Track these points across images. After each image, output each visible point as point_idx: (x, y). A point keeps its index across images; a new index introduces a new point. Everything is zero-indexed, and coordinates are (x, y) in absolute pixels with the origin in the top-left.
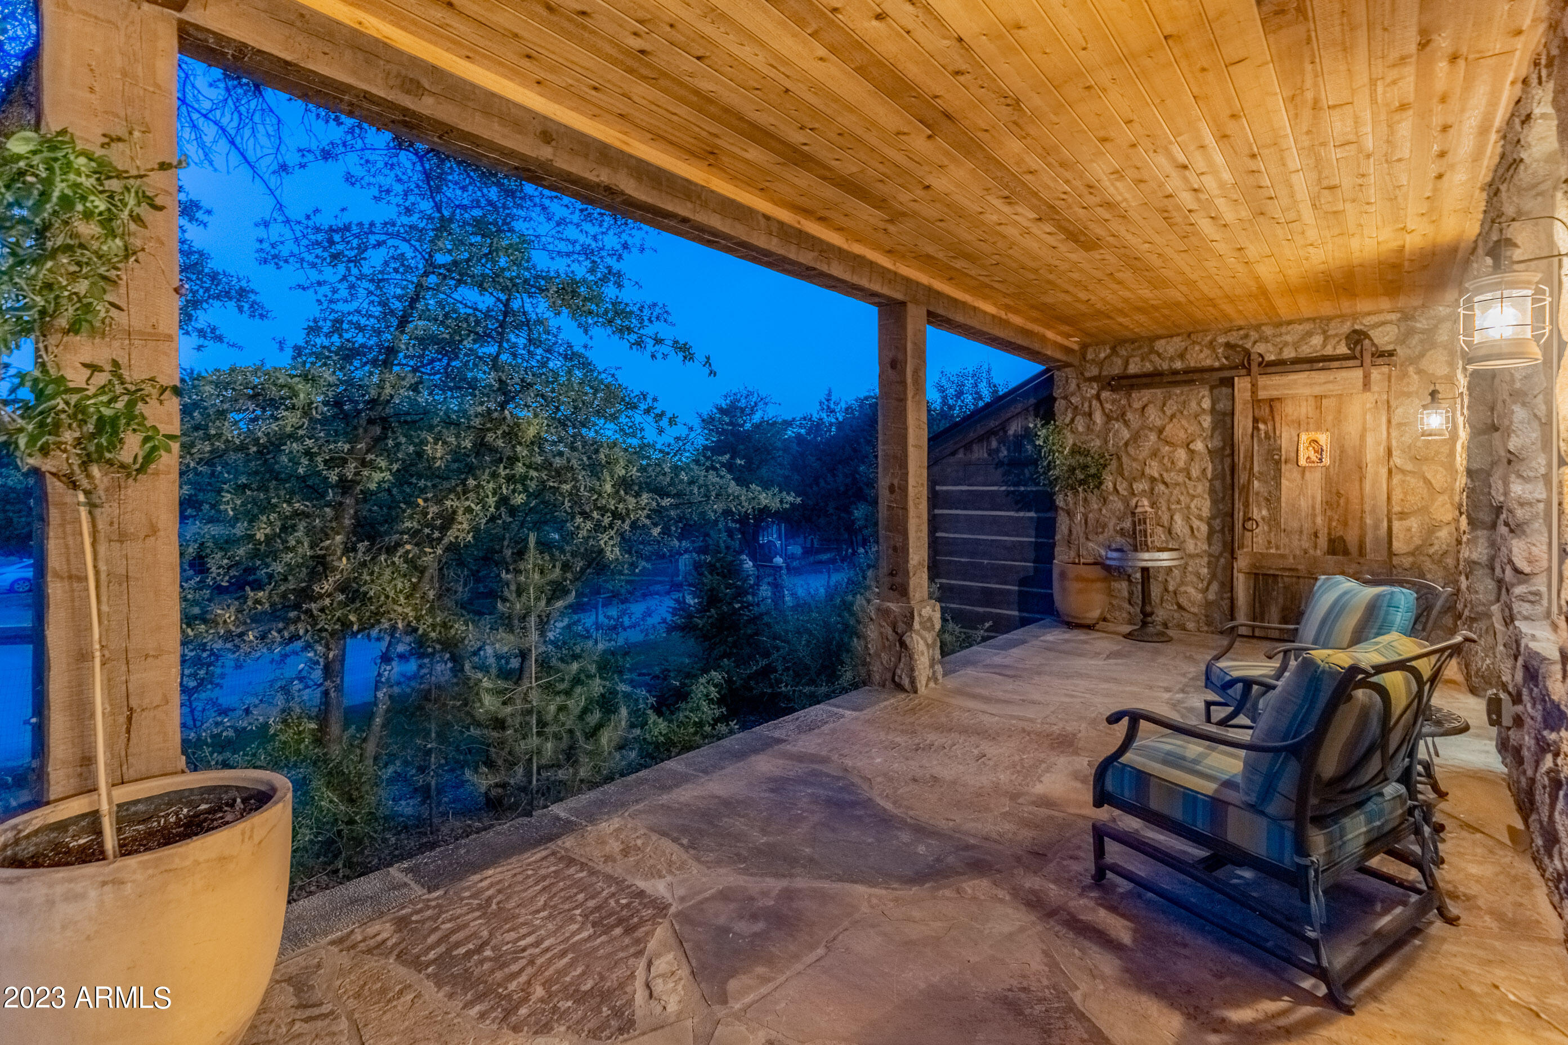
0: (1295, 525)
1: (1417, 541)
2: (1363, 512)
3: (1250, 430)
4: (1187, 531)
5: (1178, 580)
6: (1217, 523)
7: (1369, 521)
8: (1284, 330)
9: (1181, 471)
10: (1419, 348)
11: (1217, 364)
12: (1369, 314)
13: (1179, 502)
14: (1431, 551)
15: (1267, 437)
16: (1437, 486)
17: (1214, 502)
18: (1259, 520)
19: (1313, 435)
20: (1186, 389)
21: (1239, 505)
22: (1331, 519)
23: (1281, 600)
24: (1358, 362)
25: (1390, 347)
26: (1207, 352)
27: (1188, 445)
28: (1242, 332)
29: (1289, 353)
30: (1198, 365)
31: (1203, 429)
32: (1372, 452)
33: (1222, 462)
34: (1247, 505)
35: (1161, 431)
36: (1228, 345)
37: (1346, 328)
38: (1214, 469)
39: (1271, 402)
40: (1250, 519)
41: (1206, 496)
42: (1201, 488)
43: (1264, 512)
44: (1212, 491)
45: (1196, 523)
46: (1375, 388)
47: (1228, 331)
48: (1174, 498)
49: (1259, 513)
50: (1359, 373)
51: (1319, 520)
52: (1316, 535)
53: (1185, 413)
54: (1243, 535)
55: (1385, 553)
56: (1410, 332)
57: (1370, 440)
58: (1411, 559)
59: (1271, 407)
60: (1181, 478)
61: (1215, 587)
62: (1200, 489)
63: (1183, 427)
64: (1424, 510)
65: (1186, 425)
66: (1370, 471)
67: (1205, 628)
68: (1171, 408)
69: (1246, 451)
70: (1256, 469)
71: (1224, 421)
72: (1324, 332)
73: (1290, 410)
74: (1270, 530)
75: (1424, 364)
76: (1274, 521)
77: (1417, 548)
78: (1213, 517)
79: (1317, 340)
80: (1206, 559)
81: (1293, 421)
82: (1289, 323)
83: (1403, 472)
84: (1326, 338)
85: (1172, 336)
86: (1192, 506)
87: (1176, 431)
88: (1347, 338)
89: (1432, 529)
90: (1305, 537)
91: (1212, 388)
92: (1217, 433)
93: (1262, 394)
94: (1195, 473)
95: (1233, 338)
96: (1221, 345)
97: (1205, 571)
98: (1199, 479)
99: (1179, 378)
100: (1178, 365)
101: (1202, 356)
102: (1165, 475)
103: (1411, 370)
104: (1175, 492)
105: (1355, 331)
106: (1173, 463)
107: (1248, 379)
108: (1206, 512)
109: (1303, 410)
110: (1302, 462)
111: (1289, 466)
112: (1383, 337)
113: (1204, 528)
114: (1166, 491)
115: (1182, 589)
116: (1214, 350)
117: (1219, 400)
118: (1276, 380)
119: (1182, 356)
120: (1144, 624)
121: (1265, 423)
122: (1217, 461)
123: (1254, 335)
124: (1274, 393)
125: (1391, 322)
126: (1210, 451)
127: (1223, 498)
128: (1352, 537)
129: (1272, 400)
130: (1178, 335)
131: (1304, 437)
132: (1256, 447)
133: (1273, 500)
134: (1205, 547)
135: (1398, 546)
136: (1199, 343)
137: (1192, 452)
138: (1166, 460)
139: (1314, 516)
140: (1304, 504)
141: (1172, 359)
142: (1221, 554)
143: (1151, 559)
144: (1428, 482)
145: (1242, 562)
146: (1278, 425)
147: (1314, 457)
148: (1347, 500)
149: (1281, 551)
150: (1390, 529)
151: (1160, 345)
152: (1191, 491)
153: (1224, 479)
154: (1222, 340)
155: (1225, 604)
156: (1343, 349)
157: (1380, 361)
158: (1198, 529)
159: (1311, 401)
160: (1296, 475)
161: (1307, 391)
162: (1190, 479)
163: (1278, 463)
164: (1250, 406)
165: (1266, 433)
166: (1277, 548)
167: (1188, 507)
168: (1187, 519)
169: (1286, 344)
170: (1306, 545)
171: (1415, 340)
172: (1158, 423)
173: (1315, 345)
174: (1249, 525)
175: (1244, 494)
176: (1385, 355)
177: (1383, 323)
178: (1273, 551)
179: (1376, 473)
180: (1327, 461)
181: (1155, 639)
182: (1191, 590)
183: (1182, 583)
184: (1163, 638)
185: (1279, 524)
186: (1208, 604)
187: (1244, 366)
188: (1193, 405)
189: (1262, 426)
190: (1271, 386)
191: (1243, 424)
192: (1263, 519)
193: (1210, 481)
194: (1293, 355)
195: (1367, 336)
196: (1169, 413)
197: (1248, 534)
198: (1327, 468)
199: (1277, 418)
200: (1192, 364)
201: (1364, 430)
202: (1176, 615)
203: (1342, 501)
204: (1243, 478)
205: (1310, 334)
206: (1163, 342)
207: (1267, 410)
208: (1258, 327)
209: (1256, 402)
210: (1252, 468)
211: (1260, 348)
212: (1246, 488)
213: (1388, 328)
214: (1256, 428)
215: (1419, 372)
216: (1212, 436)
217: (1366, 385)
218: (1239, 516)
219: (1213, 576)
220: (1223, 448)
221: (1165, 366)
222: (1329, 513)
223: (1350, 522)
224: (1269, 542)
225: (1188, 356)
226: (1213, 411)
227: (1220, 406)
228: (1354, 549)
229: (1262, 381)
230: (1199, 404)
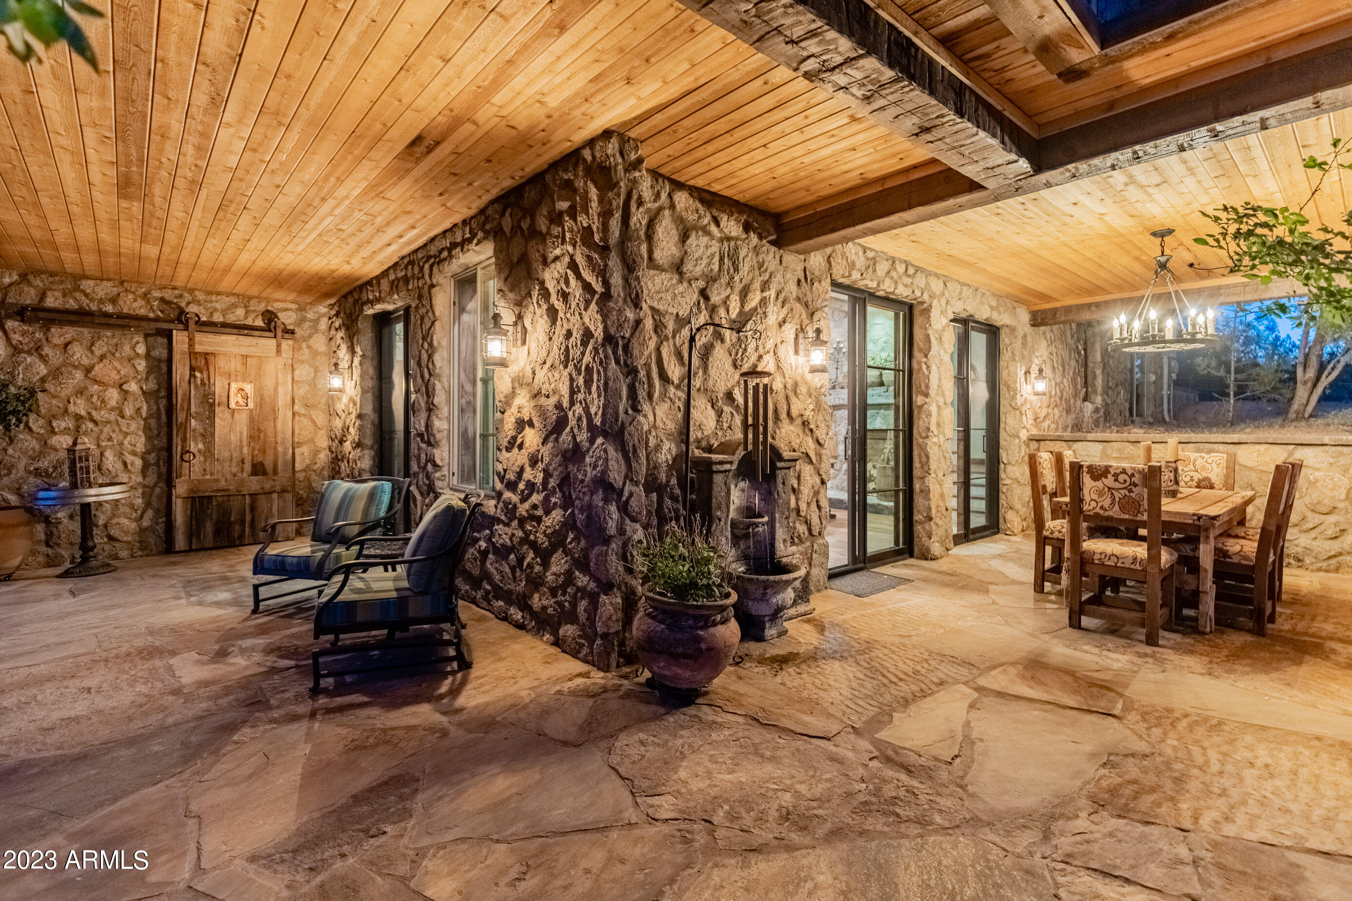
0: (227, 455)
1: (308, 462)
2: (276, 443)
3: (187, 377)
4: (119, 466)
5: (109, 513)
6: (152, 458)
7: (280, 449)
8: (214, 298)
9: (112, 409)
10: (309, 331)
11: (152, 315)
12: (278, 301)
13: (110, 439)
14: (315, 467)
15: (203, 383)
16: (319, 424)
17: (149, 438)
18: (196, 452)
19: (241, 385)
20: (118, 333)
21: (177, 441)
22: (253, 450)
23: (214, 516)
24: (272, 334)
25: (291, 327)
26: (141, 302)
27: (121, 386)
28: (176, 292)
29: (218, 318)
30: (132, 312)
31: (137, 372)
32: (283, 400)
33: (157, 403)
34: (184, 440)
35: (88, 370)
36: (162, 300)
37: (262, 307)
38: (149, 406)
39: (206, 355)
40: (188, 452)
41: (141, 433)
42: (135, 426)
43: (201, 446)
44: (147, 429)
45: (129, 458)
46: (284, 355)
47: (163, 288)
48: (104, 436)
49: (196, 446)
50: (272, 343)
51: (245, 450)
52: (243, 462)
53: (117, 354)
54: (181, 466)
55: (290, 471)
56: (303, 320)
57: (281, 390)
58: (304, 474)
59: (206, 359)
60: (113, 417)
61: (150, 514)
62: (133, 427)
63: (115, 368)
64: (312, 441)
65: (119, 367)
66: (281, 413)
67: (140, 553)
68: (100, 348)
69: (184, 395)
70: (193, 409)
71: (160, 368)
72: (246, 307)
73: (221, 363)
74: (206, 461)
75: (312, 342)
76: (209, 452)
77: (308, 466)
78: (148, 452)
79: (240, 312)
80: (140, 491)
81: (224, 373)
82: (219, 293)
83: (299, 414)
84: (247, 312)
85: (102, 280)
86: (126, 442)
87: (105, 371)
88: (263, 314)
89: (316, 453)
90: (234, 464)
91: (147, 336)
92: (151, 377)
93: (198, 348)
94: (128, 411)
95: (168, 295)
96: (156, 299)
97: (139, 501)
98: (132, 418)
99: (112, 321)
100: (109, 308)
101: (136, 305)
102: (94, 413)
103: (304, 345)
104: (106, 430)
105: (268, 311)
106: (103, 401)
107: (186, 333)
108: (140, 447)
109: (233, 365)
110: (233, 405)
111: (221, 408)
112: (287, 318)
113: (138, 462)
114: (95, 429)
115: (114, 521)
116: (148, 302)
117: (154, 348)
118: (211, 338)
119: (114, 301)
120: (85, 559)
121: (201, 372)
122: (152, 402)
123: (187, 297)
124: (209, 349)
125: (291, 310)
126: (144, 393)
127: (158, 435)
128: (268, 462)
129: (207, 354)
130: (109, 280)
131: (234, 387)
132: (193, 392)
133: (208, 436)
134: (140, 479)
135: (298, 466)
136: (134, 293)
137: (126, 392)
138: (95, 399)
139: (241, 447)
140: (234, 438)
141: (101, 301)
142: (156, 485)
143: (92, 495)
144: (314, 422)
145: (181, 488)
146: (212, 375)
147: (241, 402)
148: (266, 436)
149: (215, 477)
150: (294, 453)
151: (87, 285)
152: (124, 429)
153: (159, 418)
154: (157, 294)
155: (161, 528)
156: (259, 323)
157: (287, 336)
158: (132, 464)
159: (239, 358)
160: (227, 415)
161: (235, 350)
162: (123, 417)
163: (212, 406)
164: (187, 356)
165: (202, 380)
166: (212, 474)
167: (121, 444)
168: (120, 455)
169: (216, 310)
170: (235, 470)
171: (307, 325)
172: (86, 361)
173: (238, 315)
174: (186, 457)
175: (181, 431)
176: (289, 332)
177: (286, 310)
178: (208, 477)
179: (284, 414)
180: (251, 405)
181: (101, 571)
182: (124, 521)
183: (114, 516)
184: (107, 568)
185: (213, 455)
186: (142, 531)
187: (180, 322)
188: (127, 349)
189: (198, 374)
190: (205, 342)
191: (181, 371)
192: (199, 451)
193: (145, 419)
194: (221, 319)
195: (277, 316)
196: (98, 353)
197: (186, 465)
198: (251, 411)
199: (212, 369)
200: (125, 311)
201: (277, 383)
202: (107, 547)
203: (262, 435)
204: (181, 417)
205: (234, 306)
206: (91, 283)
207: (203, 362)
208: (191, 291)
209: (192, 354)
210: (189, 409)
211: (193, 309)
212: (184, 426)
213: (290, 313)
214: (192, 376)
215: (309, 347)
216: (147, 379)
217: (279, 351)
218: (177, 449)
219: (148, 505)
220: (158, 390)
221: (94, 307)
222: (252, 444)
223: (268, 451)
224: (205, 470)
225: (121, 302)
226: (148, 356)
227: (155, 353)
228: (270, 470)
229: (198, 337)
230: (133, 348)
